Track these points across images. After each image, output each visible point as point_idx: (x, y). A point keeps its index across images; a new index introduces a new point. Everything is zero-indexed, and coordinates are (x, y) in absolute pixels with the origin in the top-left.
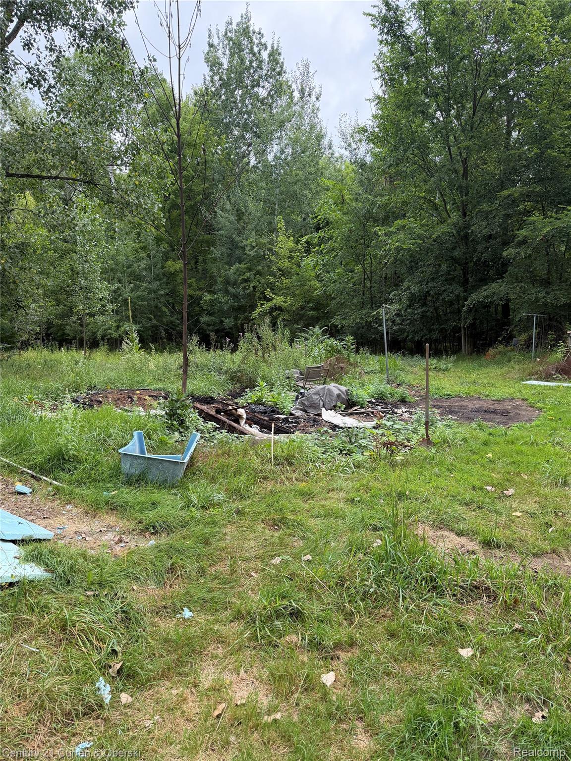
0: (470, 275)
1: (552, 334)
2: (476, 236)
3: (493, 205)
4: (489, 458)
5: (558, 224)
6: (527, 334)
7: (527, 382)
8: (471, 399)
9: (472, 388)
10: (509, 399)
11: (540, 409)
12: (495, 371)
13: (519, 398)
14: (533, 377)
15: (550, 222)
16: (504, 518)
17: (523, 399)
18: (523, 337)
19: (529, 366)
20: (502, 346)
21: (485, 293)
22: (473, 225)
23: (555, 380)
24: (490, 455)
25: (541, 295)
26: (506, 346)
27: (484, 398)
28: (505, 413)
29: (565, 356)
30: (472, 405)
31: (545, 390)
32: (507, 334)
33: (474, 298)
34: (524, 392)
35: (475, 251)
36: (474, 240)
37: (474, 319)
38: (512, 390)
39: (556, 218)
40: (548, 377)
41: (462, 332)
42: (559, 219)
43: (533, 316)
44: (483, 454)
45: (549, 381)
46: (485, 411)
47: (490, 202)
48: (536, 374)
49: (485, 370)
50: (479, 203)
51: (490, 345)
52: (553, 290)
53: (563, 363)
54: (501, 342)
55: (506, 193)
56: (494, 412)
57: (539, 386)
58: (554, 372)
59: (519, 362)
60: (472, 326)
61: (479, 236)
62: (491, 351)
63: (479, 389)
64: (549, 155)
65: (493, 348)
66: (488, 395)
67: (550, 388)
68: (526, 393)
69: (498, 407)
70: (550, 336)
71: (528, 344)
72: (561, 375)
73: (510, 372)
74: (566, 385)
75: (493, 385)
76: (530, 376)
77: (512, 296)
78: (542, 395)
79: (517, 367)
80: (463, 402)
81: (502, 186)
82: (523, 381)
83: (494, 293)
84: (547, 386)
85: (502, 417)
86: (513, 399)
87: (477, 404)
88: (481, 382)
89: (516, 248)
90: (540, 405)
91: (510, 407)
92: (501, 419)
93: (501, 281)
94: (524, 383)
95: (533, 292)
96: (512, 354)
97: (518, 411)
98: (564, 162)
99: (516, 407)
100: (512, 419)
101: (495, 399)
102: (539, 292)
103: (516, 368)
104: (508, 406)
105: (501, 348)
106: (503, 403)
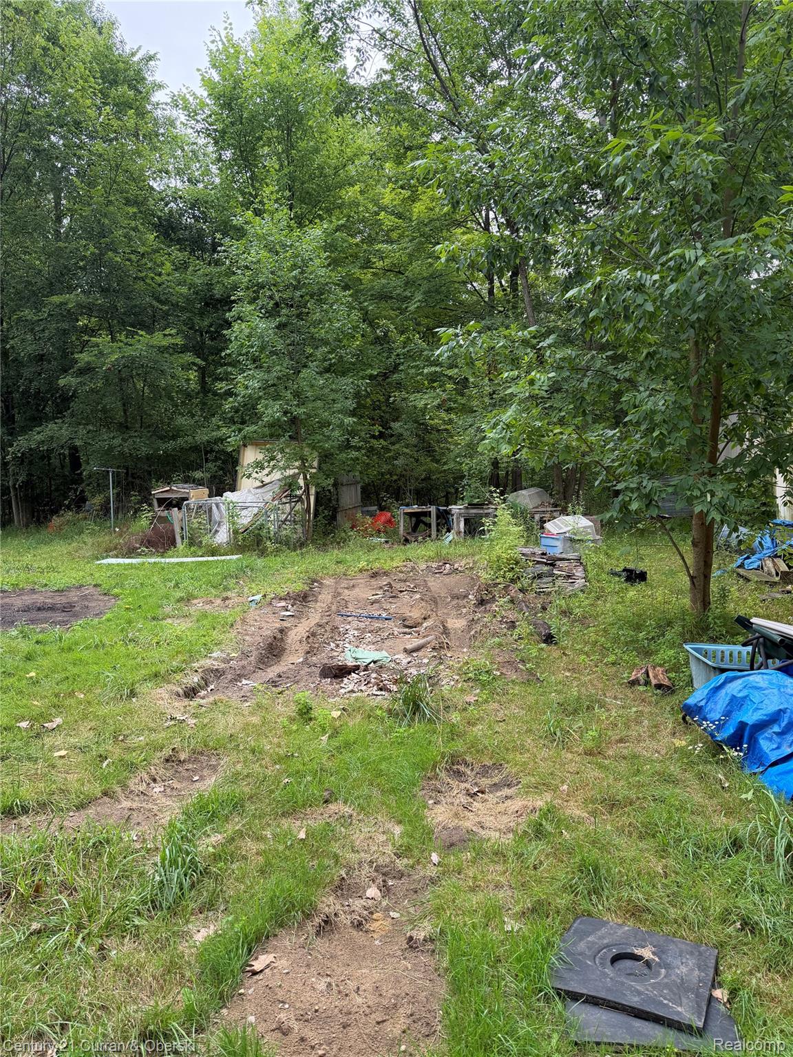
0: (16, 410)
1: (135, 496)
2: (19, 354)
3: (40, 314)
4: (31, 678)
5: (129, 351)
6: (102, 496)
7: (102, 561)
8: (20, 592)
9: (23, 576)
10: (77, 588)
11: (116, 596)
12: (60, 548)
13: (90, 584)
14: (111, 554)
15: (119, 348)
16: (40, 764)
17: (95, 586)
18: (97, 500)
19: (105, 539)
20: (70, 513)
21: (38, 437)
22: (13, 338)
23: (140, 555)
24: (33, 674)
25: (117, 442)
26: (77, 513)
27: (41, 589)
28: (68, 609)
29: (151, 523)
30: (18, 602)
31: (125, 569)
32: (76, 496)
33: (23, 443)
34: (97, 575)
35: (20, 376)
36: (17, 360)
37: (30, 475)
38: (81, 573)
39: (126, 344)
40: (131, 552)
41: (12, 494)
42: (131, 345)
43: (108, 472)
44: (22, 674)
45: (132, 558)
46: (39, 609)
47: (36, 308)
48: (115, 548)
49: (46, 549)
50: (19, 308)
51: (55, 512)
52: (130, 437)
53: (149, 532)
54: (69, 508)
55: (56, 299)
56: (52, 608)
57: (118, 565)
58: (138, 545)
59: (93, 534)
60: (27, 485)
61: (22, 354)
62: (56, 521)
63: (33, 576)
64: (111, 259)
65: (58, 516)
66: (46, 585)
67: (131, 566)
68: (100, 577)
69: (60, 600)
70: (133, 498)
71: (105, 508)
72: (147, 548)
73: (81, 548)
74: (152, 560)
75: (54, 570)
76: (108, 551)
77: (78, 443)
78: (120, 576)
79: (89, 540)
80: (8, 599)
81: (52, 289)
82: (98, 559)
83: (52, 438)
84: (128, 564)
85: (63, 614)
86: (81, 586)
87: (28, 600)
88: (37, 566)
89: (77, 377)
90: (116, 591)
91: (76, 599)
92: (59, 616)
93: (60, 421)
94: (99, 562)
95: (105, 438)
96: (83, 523)
97: (86, 603)
98: (131, 272)
99: (85, 597)
100: (76, 616)
101: (56, 589)
102: (113, 438)
103: (88, 542)
104: (74, 596)
105: (69, 515)
106: (67, 593)
